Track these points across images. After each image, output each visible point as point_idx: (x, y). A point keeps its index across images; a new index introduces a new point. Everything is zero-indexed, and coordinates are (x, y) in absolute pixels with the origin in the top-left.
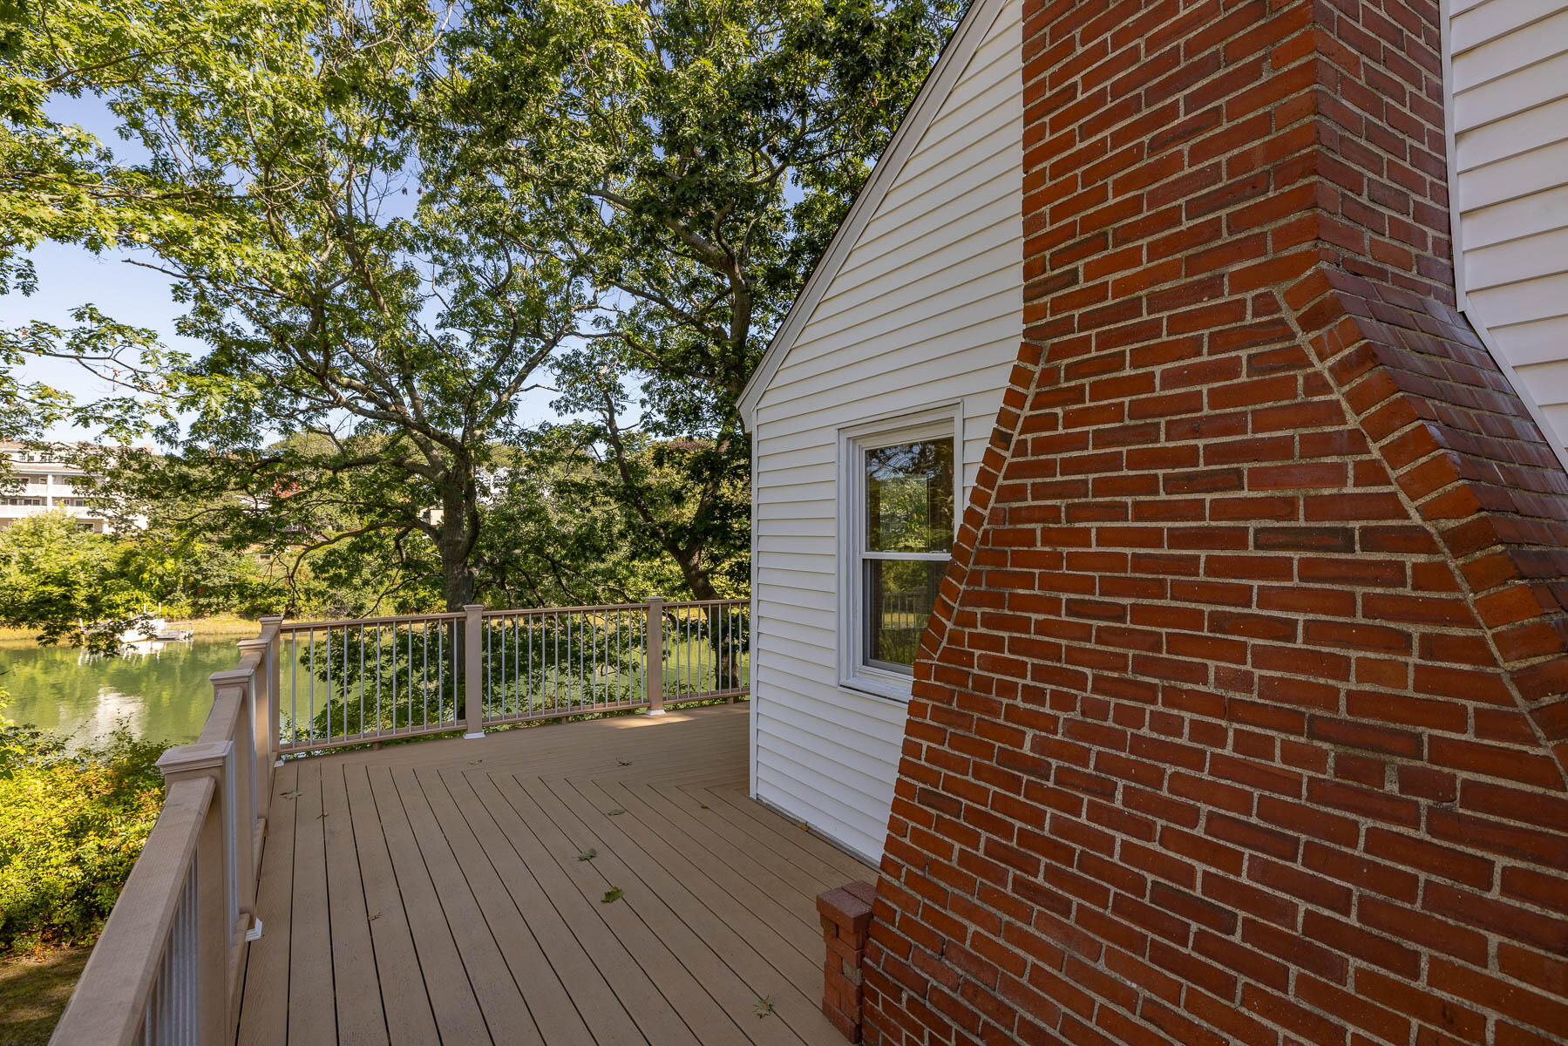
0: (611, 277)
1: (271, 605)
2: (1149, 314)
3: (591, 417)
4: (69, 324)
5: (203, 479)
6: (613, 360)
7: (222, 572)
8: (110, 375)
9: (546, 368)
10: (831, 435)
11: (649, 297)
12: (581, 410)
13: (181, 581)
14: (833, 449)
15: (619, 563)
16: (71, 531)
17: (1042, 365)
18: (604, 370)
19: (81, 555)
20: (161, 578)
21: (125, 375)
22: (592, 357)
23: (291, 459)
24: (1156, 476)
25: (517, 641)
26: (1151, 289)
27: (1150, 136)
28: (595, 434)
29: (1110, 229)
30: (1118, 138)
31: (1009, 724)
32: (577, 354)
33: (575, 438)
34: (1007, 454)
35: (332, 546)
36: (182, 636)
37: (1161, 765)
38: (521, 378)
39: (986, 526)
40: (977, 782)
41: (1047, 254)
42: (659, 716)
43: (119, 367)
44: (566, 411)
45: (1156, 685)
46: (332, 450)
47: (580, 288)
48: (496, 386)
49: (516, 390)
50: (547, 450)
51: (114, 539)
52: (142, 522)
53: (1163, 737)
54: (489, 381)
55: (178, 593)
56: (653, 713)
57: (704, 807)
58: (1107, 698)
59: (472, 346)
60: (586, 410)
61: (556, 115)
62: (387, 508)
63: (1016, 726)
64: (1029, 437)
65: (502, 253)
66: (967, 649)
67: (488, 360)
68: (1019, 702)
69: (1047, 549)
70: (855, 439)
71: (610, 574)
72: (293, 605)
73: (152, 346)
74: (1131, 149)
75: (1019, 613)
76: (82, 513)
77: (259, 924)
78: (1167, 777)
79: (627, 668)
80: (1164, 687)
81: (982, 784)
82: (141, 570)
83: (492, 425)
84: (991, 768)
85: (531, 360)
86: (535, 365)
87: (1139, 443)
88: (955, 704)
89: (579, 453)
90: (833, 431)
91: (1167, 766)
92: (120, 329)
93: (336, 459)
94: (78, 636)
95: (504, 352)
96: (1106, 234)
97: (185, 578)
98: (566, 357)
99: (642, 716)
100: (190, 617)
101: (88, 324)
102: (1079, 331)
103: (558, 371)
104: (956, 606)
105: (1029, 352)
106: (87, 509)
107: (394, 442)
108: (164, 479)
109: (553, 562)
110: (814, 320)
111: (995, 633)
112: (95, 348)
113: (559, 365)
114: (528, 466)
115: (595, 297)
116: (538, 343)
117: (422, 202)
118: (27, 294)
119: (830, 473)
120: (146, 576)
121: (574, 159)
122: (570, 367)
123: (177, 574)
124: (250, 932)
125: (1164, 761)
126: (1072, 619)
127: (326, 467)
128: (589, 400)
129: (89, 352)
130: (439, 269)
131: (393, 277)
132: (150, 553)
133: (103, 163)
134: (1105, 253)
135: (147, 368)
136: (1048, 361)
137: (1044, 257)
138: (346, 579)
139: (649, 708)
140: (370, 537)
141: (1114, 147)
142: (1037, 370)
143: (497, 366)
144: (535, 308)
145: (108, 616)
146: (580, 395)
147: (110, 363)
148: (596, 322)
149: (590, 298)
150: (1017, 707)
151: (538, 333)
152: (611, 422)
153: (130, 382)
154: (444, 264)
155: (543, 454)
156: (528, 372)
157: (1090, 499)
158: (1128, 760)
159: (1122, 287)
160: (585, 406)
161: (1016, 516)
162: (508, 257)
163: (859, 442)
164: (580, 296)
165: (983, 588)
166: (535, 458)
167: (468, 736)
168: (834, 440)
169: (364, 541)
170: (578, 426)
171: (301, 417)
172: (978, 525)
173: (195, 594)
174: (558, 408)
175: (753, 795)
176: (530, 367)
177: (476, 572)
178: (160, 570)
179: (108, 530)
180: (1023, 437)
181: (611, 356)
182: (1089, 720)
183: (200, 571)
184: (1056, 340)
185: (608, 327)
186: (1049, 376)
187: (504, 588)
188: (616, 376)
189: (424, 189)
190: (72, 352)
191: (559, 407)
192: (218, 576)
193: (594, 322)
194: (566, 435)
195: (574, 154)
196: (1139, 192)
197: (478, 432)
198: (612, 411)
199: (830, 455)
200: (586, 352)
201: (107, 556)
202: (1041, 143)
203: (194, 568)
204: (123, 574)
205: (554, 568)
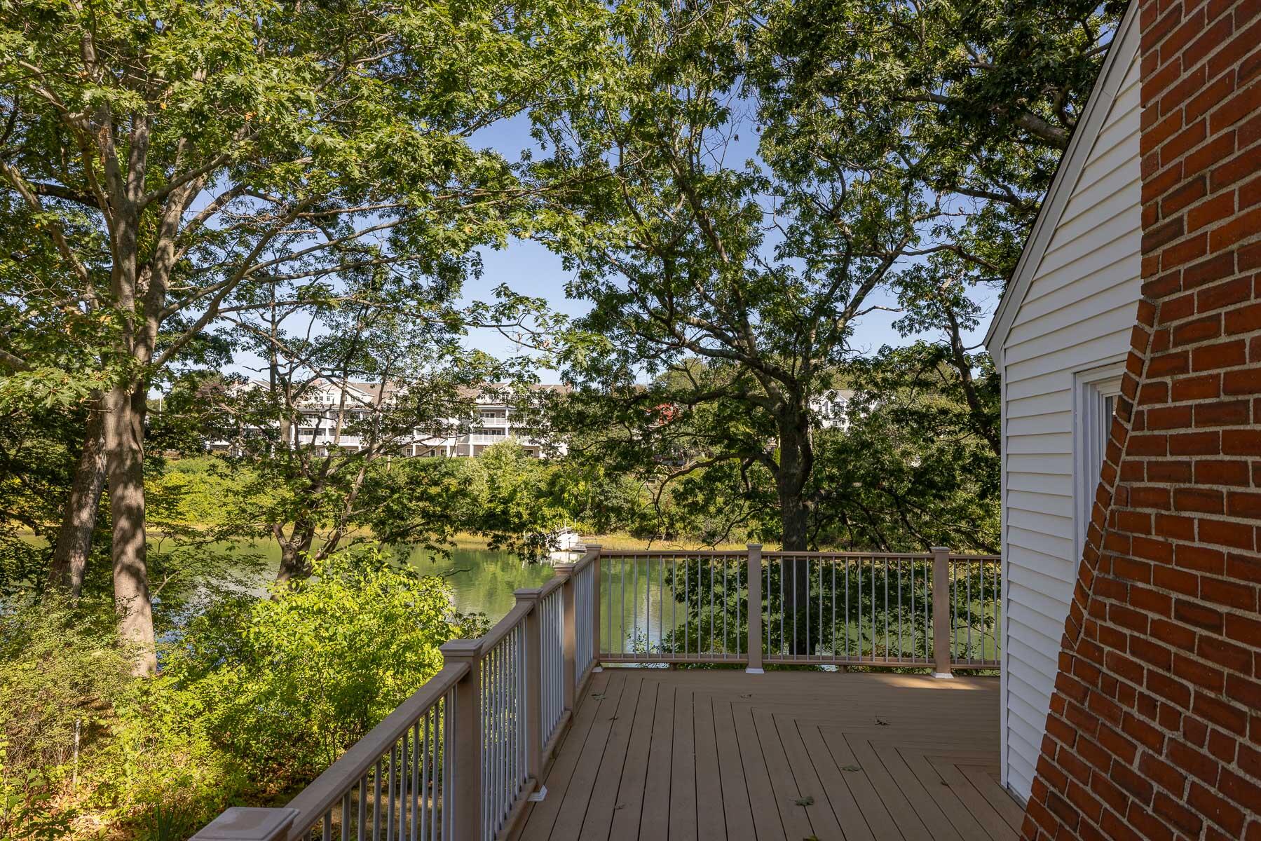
0: (947, 183)
1: (654, 526)
2: (1240, 271)
3: (936, 336)
4: (493, 301)
5: (595, 415)
6: (958, 272)
7: (619, 494)
8: (516, 337)
9: (888, 286)
10: (1066, 381)
11: (994, 197)
12: (927, 329)
13: (590, 501)
14: (1070, 396)
15: (971, 501)
16: (519, 456)
17: (1156, 327)
18: (948, 283)
19: (525, 476)
20: (576, 498)
21: (526, 338)
22: (935, 271)
23: (657, 395)
24: (1246, 463)
25: (860, 579)
26: (1241, 242)
27: (1239, 62)
28: (938, 354)
29: (1207, 172)
30: (1216, 65)
31: (1125, 735)
32: (918, 268)
33: (919, 360)
34: (1129, 426)
35: (687, 475)
37: (1242, 809)
38: (858, 301)
39: (1113, 507)
40: (1094, 795)
41: (1159, 199)
42: (945, 680)
43: (522, 331)
44: (910, 331)
45: (1245, 713)
46: (690, 387)
47: (920, 196)
48: (830, 313)
49: (851, 317)
50: (889, 375)
51: (545, 463)
52: (563, 449)
53: (1248, 777)
54: (823, 306)
55: (587, 512)
56: (939, 676)
57: (944, 784)
58: (1206, 722)
59: (808, 276)
60: (933, 328)
61: (862, 36)
62: (732, 441)
63: (1129, 738)
64: (1145, 408)
65: (836, 175)
66: (1098, 643)
67: (824, 286)
68: (1135, 712)
69: (1161, 539)
70: (1094, 384)
71: (960, 513)
73: (543, 311)
74: (1224, 77)
75: (1138, 610)
76: (525, 441)
77: (544, 791)
78: (1246, 824)
79: (979, 621)
80: (1252, 717)
81: (1098, 798)
82: (563, 490)
83: (826, 353)
84: (1105, 782)
85: (868, 280)
86: (871, 287)
87: (1233, 423)
88: (1086, 704)
89: (922, 376)
90: (1068, 376)
91: (1247, 812)
92: (522, 300)
93: (692, 393)
94: (511, 545)
95: (840, 276)
96: (1203, 178)
97: (593, 498)
98: (906, 274)
99: (927, 677)
100: (596, 533)
101: (503, 300)
102: (1185, 289)
103: (899, 289)
104: (1091, 593)
105: (1146, 312)
106: (529, 437)
107: (741, 374)
108: (568, 416)
109: (896, 497)
110: (1051, 249)
111: (1120, 629)
112: (509, 318)
113: (899, 282)
114: (869, 393)
115: (937, 204)
116: (876, 262)
117: (763, 138)
118: (477, 278)
119: (1066, 424)
120: (566, 495)
121: (870, 82)
122: (913, 285)
123: (587, 495)
124: (536, 795)
125: (1246, 807)
126: (1180, 623)
127: (682, 402)
128: (936, 316)
129: (504, 321)
130: (780, 200)
131: (737, 215)
132: (568, 477)
133: (526, 162)
134: (1205, 199)
135: (541, 330)
136: (1160, 323)
137: (1157, 203)
138: (703, 507)
139: (935, 669)
140: (721, 467)
141: (1211, 76)
142: (1151, 331)
143: (832, 292)
144: (871, 227)
145: (530, 530)
146: (925, 312)
147: (517, 328)
148: (936, 232)
149: (932, 205)
150: (1132, 717)
151: (875, 250)
152: (955, 339)
153: (530, 343)
154: (784, 194)
155: (884, 380)
156: (864, 294)
157: (1193, 485)
158: (1215, 797)
159: (1220, 239)
160: (931, 324)
161: (1136, 498)
162: (841, 177)
163: (1099, 388)
164: (920, 205)
165: (1111, 577)
166: (876, 385)
167: (749, 671)
168: (1069, 385)
169: (716, 470)
170: (921, 346)
171: (663, 356)
172: (1107, 505)
173: (599, 513)
174: (901, 328)
175: (1003, 783)
176: (866, 289)
177: (811, 505)
178: (575, 491)
179: (542, 456)
180: (1140, 408)
181: (955, 267)
182: (1189, 744)
183: (603, 492)
184: (1166, 299)
185: (949, 235)
186: (1162, 338)
187: (846, 522)
188: (962, 289)
189: (762, 127)
190: (494, 323)
191: (899, 326)
192: (616, 497)
193: (934, 232)
194: (908, 357)
195: (870, 77)
196: (1231, 129)
197: (813, 361)
198: (955, 328)
199: (1065, 402)
200: (928, 265)
201: (539, 476)
202: (1155, 73)
203: (599, 490)
204: (551, 493)
205: (898, 503)
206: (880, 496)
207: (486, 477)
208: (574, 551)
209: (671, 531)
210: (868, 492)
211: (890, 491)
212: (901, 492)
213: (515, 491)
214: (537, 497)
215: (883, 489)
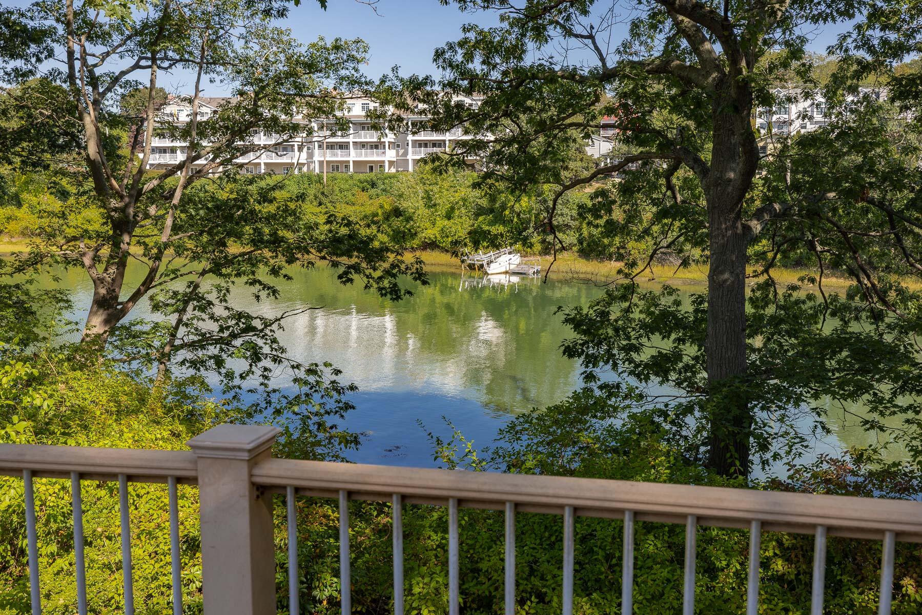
7: (565, 211)
13: (533, 218)
20: (518, 215)
36: (531, 271)
55: (531, 230)
72: (624, 248)
82: (504, 207)
97: (537, 216)
100: (540, 254)
120: (507, 212)
123: (530, 212)
173: (544, 231)
178: (517, 208)
192: (562, 215)
203: (543, 207)
204: (491, 211)
205: (891, 221)
206: (866, 211)
207: (421, 194)
208: (515, 273)
209: (622, 251)
210: (847, 205)
211: (881, 204)
212: (897, 206)
213: (452, 209)
214: (477, 215)
215: (871, 201)
